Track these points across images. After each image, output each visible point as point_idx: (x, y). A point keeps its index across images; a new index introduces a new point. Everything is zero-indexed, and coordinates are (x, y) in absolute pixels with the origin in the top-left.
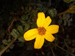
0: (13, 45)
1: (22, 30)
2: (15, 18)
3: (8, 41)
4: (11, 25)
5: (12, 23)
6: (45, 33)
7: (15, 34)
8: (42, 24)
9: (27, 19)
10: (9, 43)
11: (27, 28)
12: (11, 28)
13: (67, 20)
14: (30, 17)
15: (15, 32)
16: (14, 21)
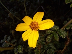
0: (64, 24)
1: (55, 36)
2: (61, 52)
3: (69, 28)
4: (66, 45)
5: (65, 47)
6: (31, 23)
7: (62, 33)
8: (33, 34)
9: (48, 50)
10: (68, 26)
11: (50, 38)
12: (66, 43)
13: (6, 41)
14: (44, 51)
15: (63, 35)
16: (63, 50)
